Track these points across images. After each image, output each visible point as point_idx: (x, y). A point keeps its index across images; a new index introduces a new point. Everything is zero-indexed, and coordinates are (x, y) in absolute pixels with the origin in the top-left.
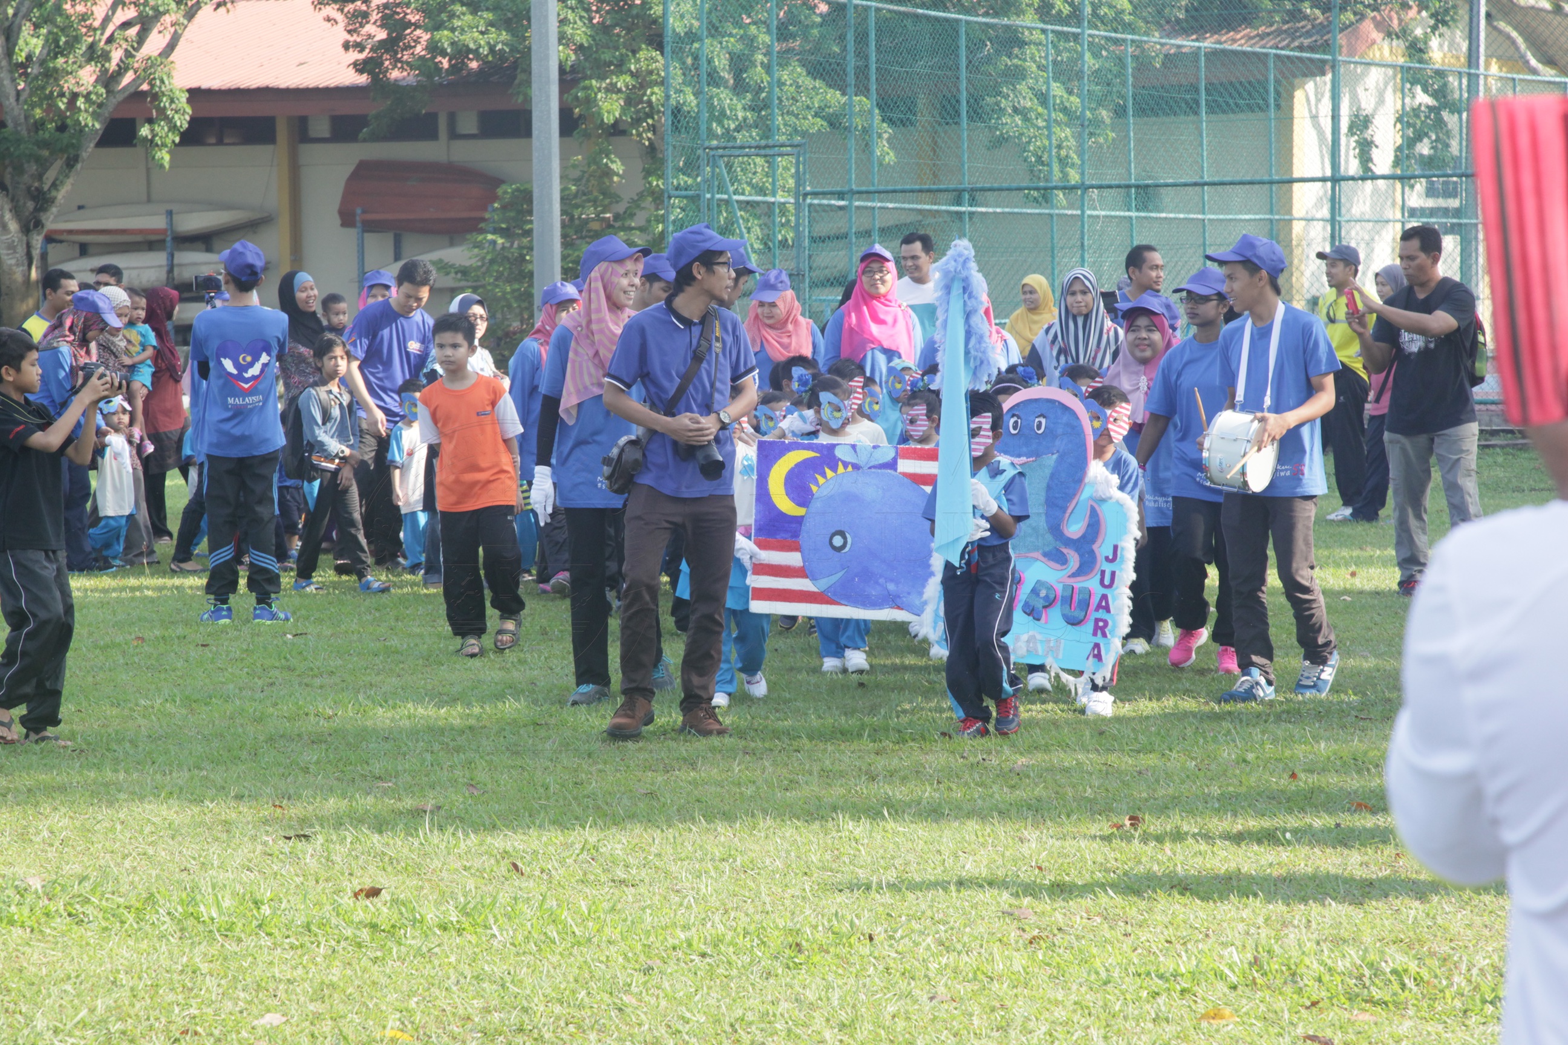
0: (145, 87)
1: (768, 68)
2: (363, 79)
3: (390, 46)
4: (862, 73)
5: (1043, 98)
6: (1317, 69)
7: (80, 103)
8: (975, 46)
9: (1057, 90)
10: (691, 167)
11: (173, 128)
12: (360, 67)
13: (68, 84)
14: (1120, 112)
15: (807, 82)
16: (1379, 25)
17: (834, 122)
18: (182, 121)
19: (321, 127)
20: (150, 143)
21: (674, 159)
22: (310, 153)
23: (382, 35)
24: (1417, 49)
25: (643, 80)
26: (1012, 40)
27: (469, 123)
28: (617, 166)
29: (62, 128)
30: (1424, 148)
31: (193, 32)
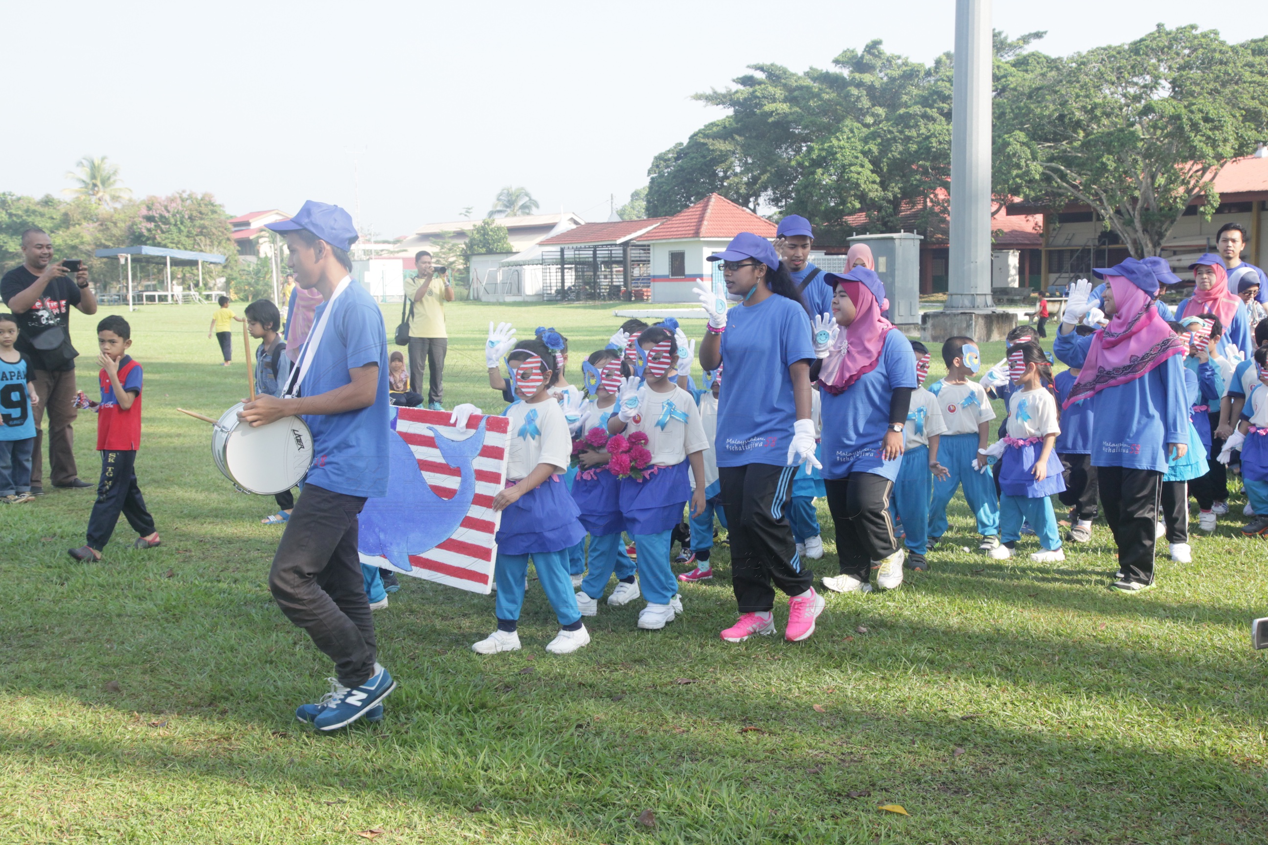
0: (1203, 193)
7: (1178, 200)
11: (1213, 207)
13: (1174, 194)
18: (1216, 205)
20: (1203, 213)
22: (1264, 215)
29: (1170, 209)
31: (1223, 172)
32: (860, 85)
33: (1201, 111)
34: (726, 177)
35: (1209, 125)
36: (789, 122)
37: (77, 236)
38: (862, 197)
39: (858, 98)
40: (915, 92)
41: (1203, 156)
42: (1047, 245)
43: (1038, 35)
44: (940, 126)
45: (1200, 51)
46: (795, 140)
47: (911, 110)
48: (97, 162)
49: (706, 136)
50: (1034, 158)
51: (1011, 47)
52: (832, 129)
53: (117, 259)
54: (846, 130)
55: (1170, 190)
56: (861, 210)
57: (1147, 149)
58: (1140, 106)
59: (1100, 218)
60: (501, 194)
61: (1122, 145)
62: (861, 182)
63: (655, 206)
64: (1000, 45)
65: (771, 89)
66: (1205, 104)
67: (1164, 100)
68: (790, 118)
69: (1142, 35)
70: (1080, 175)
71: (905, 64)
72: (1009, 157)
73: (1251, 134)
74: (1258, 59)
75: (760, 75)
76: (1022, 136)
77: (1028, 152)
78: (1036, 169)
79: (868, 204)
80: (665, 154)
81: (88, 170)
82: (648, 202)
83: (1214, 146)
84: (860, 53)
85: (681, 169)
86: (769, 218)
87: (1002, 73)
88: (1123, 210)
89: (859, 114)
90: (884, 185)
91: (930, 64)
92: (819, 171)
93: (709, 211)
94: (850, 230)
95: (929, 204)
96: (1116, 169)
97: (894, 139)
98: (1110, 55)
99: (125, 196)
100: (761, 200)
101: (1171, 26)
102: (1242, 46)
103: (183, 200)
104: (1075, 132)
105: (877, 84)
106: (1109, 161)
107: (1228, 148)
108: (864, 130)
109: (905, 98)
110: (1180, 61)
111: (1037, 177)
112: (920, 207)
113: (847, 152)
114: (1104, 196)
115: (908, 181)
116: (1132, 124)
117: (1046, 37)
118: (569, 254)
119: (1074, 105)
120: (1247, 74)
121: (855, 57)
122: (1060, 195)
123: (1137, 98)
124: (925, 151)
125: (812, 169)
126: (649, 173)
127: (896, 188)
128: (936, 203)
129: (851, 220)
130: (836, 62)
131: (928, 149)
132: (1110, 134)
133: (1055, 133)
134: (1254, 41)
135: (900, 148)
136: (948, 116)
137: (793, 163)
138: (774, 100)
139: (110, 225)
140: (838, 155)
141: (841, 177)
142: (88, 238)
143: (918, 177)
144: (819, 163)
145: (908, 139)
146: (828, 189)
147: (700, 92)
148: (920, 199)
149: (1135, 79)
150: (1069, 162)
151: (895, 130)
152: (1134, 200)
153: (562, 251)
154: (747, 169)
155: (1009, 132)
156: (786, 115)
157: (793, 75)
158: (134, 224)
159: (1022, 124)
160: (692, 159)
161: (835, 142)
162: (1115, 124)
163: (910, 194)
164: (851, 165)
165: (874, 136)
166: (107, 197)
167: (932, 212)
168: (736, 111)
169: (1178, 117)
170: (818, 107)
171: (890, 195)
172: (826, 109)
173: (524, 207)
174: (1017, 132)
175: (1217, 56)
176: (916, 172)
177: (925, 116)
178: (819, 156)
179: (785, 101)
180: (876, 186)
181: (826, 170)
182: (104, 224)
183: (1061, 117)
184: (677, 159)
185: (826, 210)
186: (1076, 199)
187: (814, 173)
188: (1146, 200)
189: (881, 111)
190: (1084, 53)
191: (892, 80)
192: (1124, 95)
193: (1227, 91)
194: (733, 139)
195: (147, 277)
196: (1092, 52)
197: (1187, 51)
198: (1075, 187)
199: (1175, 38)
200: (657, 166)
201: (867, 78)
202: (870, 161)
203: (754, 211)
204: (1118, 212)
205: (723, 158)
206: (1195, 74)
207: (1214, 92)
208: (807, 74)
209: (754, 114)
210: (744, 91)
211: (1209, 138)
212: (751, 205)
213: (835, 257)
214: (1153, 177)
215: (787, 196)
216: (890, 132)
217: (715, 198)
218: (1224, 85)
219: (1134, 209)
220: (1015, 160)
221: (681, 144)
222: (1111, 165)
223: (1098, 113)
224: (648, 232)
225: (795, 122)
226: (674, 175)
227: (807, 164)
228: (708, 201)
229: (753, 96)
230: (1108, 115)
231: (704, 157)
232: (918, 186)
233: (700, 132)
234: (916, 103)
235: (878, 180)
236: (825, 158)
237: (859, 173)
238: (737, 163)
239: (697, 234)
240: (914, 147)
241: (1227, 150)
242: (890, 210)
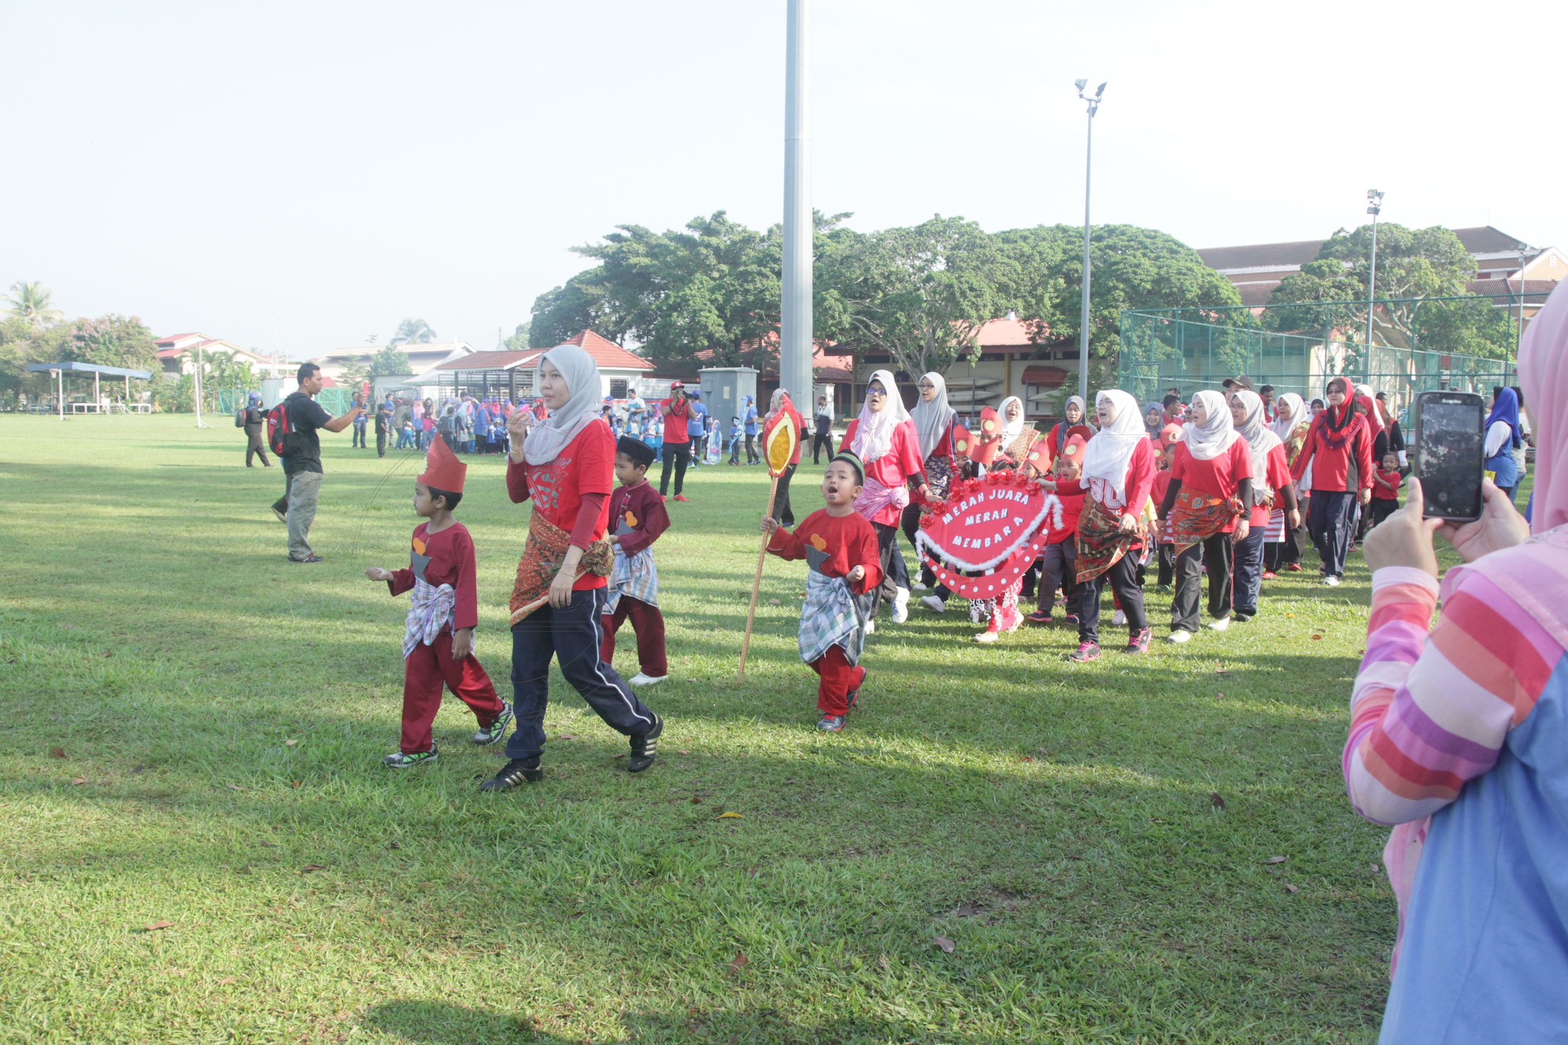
0: (969, 345)
1: (1149, 341)
2: (1030, 343)
3: (1038, 333)
4: (1180, 341)
5: (1233, 350)
6: (1319, 343)
7: (952, 350)
8: (1213, 334)
9: (1238, 348)
10: (1125, 369)
11: (976, 356)
12: (1029, 339)
13: (949, 344)
14: (1258, 355)
15: (1161, 344)
16: (1338, 330)
17: (1168, 356)
18: (979, 355)
19: (1017, 356)
20: (970, 361)
21: (1121, 366)
22: (1014, 363)
23: (1036, 330)
24: (1350, 338)
25: (1112, 343)
26: (1224, 333)
27: (1060, 355)
28: (1103, 368)
29: (947, 355)
30: (1351, 367)
31: (983, 329)
32: (708, 246)
33: (967, 282)
34: (598, 316)
35: (973, 294)
36: (650, 274)
37: (11, 351)
38: (710, 337)
39: (707, 256)
40: (752, 254)
41: (969, 317)
42: (856, 380)
43: (847, 215)
44: (772, 282)
45: (966, 237)
46: (656, 289)
47: (749, 268)
48: (30, 287)
49: (581, 282)
50: (845, 311)
51: (827, 223)
52: (685, 280)
53: (48, 373)
54: (697, 281)
55: (946, 342)
56: (709, 347)
57: (930, 309)
58: (924, 275)
59: (895, 361)
61: (911, 305)
62: (709, 324)
63: (537, 339)
64: (818, 222)
65: (635, 246)
66: (969, 276)
67: (941, 272)
68: (651, 270)
69: (924, 222)
70: (880, 326)
71: (744, 231)
72: (826, 310)
73: (1003, 302)
74: (1006, 246)
75: (626, 234)
76: (835, 293)
77: (841, 306)
78: (846, 320)
79: (714, 343)
80: (547, 294)
81: (22, 293)
82: (531, 335)
83: (977, 310)
84: (708, 220)
85: (560, 309)
86: (633, 351)
87: (820, 243)
88: (912, 355)
89: (707, 269)
90: (727, 328)
91: (764, 232)
92: (675, 314)
94: (700, 364)
95: (764, 344)
96: (907, 323)
97: (736, 291)
98: (901, 234)
99: (57, 317)
100: (627, 336)
101: (945, 216)
102: (995, 235)
103: (111, 322)
104: (875, 292)
105: (722, 246)
106: (902, 317)
107: (987, 312)
108: (712, 282)
109: (744, 258)
110: (951, 242)
111: (847, 326)
112: (756, 346)
113: (698, 300)
114: (898, 343)
115: (747, 326)
116: (918, 289)
117: (853, 217)
118: (462, 377)
119: (875, 272)
120: (999, 257)
121: (704, 223)
122: (865, 341)
123: (921, 269)
124: (760, 302)
125: (669, 313)
126: (532, 310)
127: (737, 330)
128: (769, 344)
129: (702, 355)
130: (689, 226)
131: (763, 300)
132: (901, 295)
133: (861, 293)
134: (1004, 233)
135: (741, 298)
136: (778, 274)
137: (653, 307)
138: (637, 255)
139: (42, 343)
140: (690, 302)
141: (692, 319)
142: (20, 354)
143: (755, 322)
144: (674, 308)
145: (747, 291)
146: (682, 329)
147: (576, 245)
148: (757, 340)
149: (920, 255)
150: (872, 316)
151: (736, 283)
152: (921, 348)
153: (456, 374)
154: (615, 309)
155: (827, 289)
156: (647, 267)
157: (654, 235)
158: (65, 342)
159: (836, 284)
160: (569, 300)
161: (688, 291)
162: (905, 288)
163: (749, 335)
164: (701, 310)
165: (719, 288)
166: (39, 318)
167: (766, 351)
168: (606, 263)
169: (951, 286)
170: (674, 261)
171: (732, 336)
172: (681, 263)
173: (422, 336)
174: (832, 290)
175: (978, 241)
176: (754, 318)
177: (760, 274)
178: (675, 302)
179: (646, 255)
180: (721, 329)
181: (681, 314)
182: (36, 342)
183: (866, 280)
184: (556, 300)
185: (680, 347)
186: (878, 344)
187: (670, 316)
188: (929, 348)
189: (725, 268)
190: (882, 232)
191: (734, 243)
192: (912, 266)
193: (986, 268)
194: (603, 285)
195: (77, 390)
196: (888, 231)
197: (956, 236)
198: (876, 335)
199: (948, 225)
200: (539, 306)
201: (714, 241)
202: (717, 308)
203: (621, 345)
204: (908, 356)
205: (594, 301)
206: (963, 253)
207: (976, 268)
208: (665, 235)
209: (621, 265)
210: (612, 246)
211: (973, 303)
212: (618, 340)
214: (934, 331)
215: (648, 333)
216: (733, 285)
217: (588, 334)
218: (983, 263)
219: (920, 355)
220: (830, 312)
221: (560, 287)
222: (903, 320)
223: (893, 278)
225: (655, 273)
226: (553, 313)
227: (664, 308)
228: (583, 336)
229: (620, 250)
230: (901, 281)
231: (579, 299)
232: (755, 330)
233: (575, 278)
234: (753, 263)
235: (723, 323)
236: (679, 304)
237: (707, 318)
238: (607, 304)
240: (751, 298)
241: (986, 313)
242: (733, 349)
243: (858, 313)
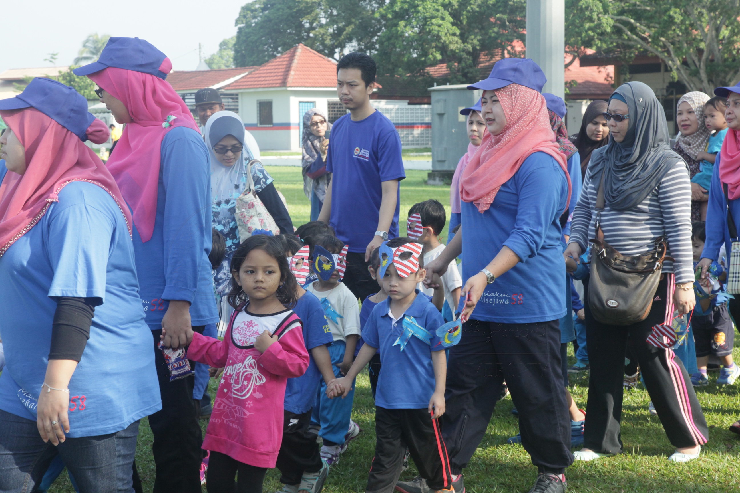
13: (737, 45)
34: (312, 28)
38: (443, 49)
50: (606, 12)
56: (442, 62)
57: (712, 3)
59: (668, 69)
60: (87, 41)
62: (442, 34)
63: (243, 56)
70: (649, 27)
72: (582, 10)
77: (600, 5)
78: (608, 22)
79: (448, 56)
80: (252, 4)
82: (236, 51)
85: (267, 20)
88: (690, 61)
90: (463, 37)
92: (402, 23)
93: (296, 61)
94: (431, 81)
96: (683, 22)
106: (676, 14)
111: (609, 30)
114: (671, 48)
115: (486, 34)
122: (631, 47)
124: (503, 5)
125: (395, 21)
126: (237, 23)
127: (475, 40)
128: (513, 54)
129: (433, 71)
131: (506, 2)
135: (479, 1)
137: (377, 15)
140: (420, 8)
141: (422, 29)
143: (496, 29)
144: (400, 15)
146: (410, 41)
148: (498, 51)
150: (638, 15)
152: (700, 52)
154: (332, 20)
160: (278, 10)
163: (489, 45)
164: (432, 17)
171: (469, 47)
176: (494, 25)
178: (402, 8)
180: (456, 39)
181: (408, 22)
184: (263, 9)
185: (409, 61)
186: (646, 51)
187: (396, 25)
188: (711, 51)
198: (644, 39)
200: (245, 16)
202: (450, 14)
204: (685, 63)
205: (309, 9)
213: (417, 106)
214: (718, 30)
217: (301, 48)
219: (700, 60)
220: (587, 13)
222: (678, 18)
224: (236, 82)
226: (261, 26)
227: (390, 16)
228: (295, 52)
231: (290, 8)
232: (496, 38)
235: (458, 32)
236: (407, 11)
237: (440, 26)
238: (322, 14)
239: (284, 83)
240: (492, 1)
242: (470, 62)
243: (622, 12)
